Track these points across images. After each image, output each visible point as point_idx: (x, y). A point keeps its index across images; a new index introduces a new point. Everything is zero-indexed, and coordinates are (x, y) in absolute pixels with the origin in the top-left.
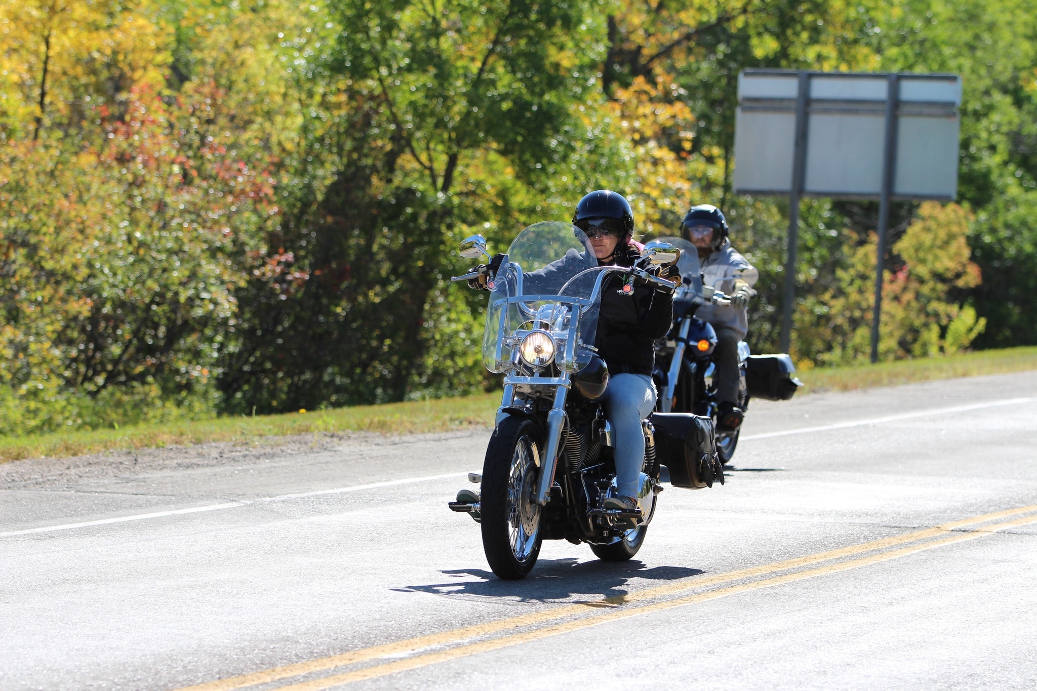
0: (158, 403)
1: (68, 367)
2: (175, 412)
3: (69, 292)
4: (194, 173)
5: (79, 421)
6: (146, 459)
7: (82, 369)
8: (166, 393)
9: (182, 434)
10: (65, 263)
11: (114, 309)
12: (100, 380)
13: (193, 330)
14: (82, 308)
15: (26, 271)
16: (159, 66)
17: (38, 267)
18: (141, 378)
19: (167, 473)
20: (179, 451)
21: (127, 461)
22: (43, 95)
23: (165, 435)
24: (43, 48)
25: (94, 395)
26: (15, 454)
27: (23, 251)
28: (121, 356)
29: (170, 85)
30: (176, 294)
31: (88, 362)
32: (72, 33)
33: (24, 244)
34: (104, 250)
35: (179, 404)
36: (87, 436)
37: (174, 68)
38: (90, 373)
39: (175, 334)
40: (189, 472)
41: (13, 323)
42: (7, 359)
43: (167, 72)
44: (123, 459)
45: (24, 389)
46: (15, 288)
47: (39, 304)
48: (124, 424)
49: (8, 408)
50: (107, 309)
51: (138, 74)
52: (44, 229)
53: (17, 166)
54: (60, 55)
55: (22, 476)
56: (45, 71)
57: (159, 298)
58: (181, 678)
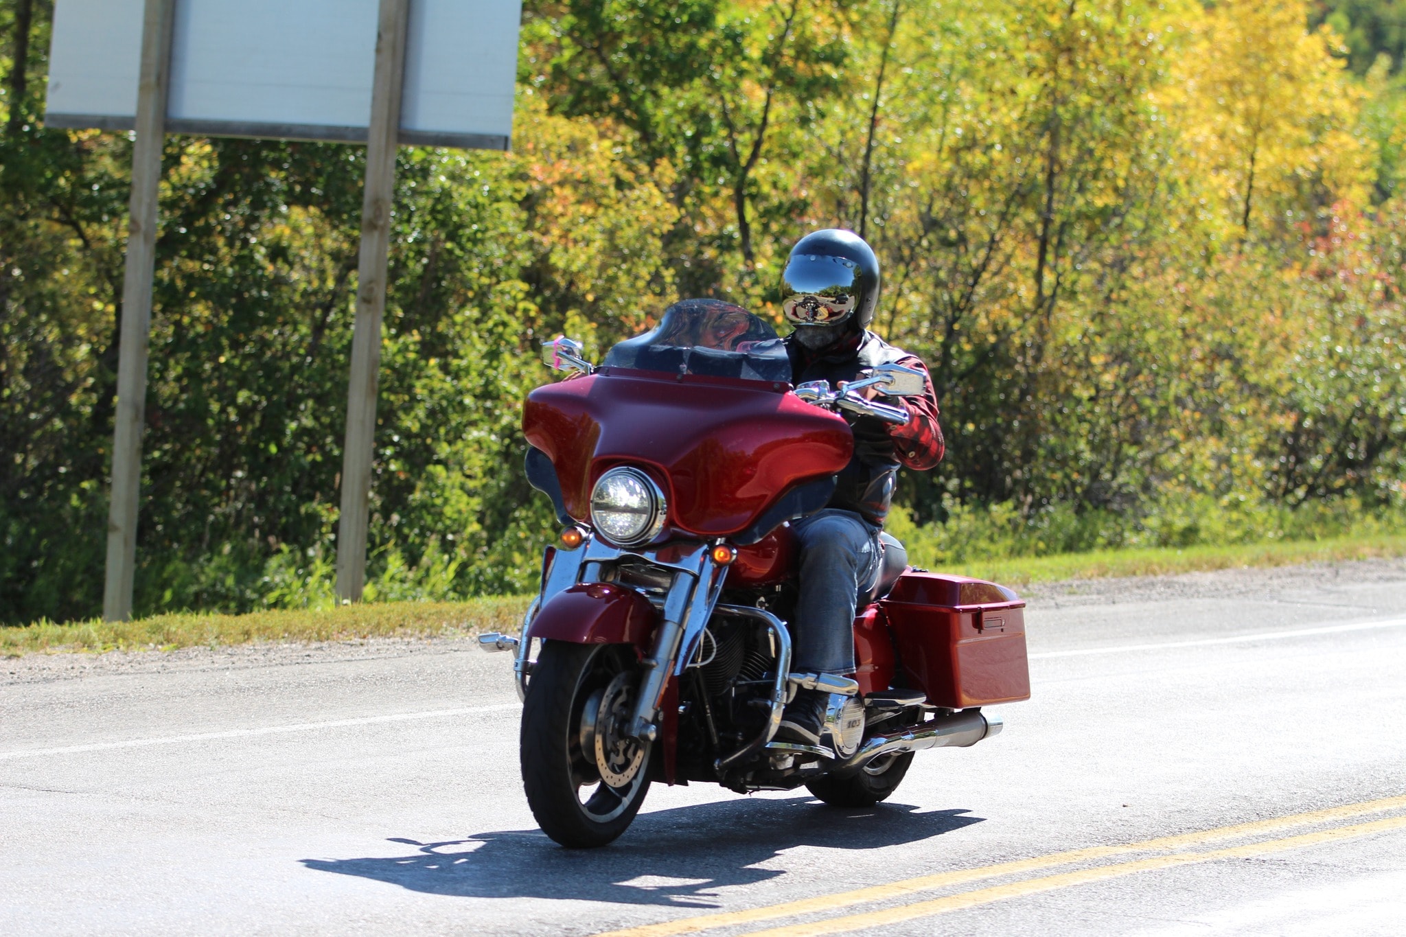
0: (1358, 516)
1: (1270, 479)
2: (1376, 526)
3: (1272, 408)
4: (1394, 290)
5: (1280, 533)
6: (1348, 572)
7: (1283, 481)
8: (1366, 507)
9: (1382, 548)
10: (1269, 377)
11: (1315, 422)
12: (1301, 492)
13: (1391, 445)
14: (1285, 422)
15: (1231, 384)
16: (1362, 184)
17: (1241, 379)
18: (1341, 491)
19: (1368, 585)
20: (1380, 564)
21: (1328, 573)
22: (1248, 211)
23: (1366, 550)
24: (1248, 165)
25: (1295, 507)
26: (1218, 562)
27: (1227, 364)
28: (1321, 471)
29: (1373, 202)
30: (1376, 408)
31: (1289, 474)
32: (1276, 150)
33: (1229, 357)
34: (1305, 364)
35: (1378, 517)
36: (1289, 548)
37: (1378, 186)
38: (1291, 486)
39: (1374, 450)
40: (1390, 585)
41: (1216, 435)
43: (1370, 189)
44: (1325, 570)
45: (1225, 500)
46: (1219, 400)
47: (1242, 417)
48: (1324, 536)
49: (1211, 519)
50: (1308, 423)
51: (1342, 192)
52: (1249, 343)
53: (1221, 280)
54: (1265, 172)
55: (1225, 585)
56: (1251, 187)
57: (1360, 412)
58: (1383, 789)
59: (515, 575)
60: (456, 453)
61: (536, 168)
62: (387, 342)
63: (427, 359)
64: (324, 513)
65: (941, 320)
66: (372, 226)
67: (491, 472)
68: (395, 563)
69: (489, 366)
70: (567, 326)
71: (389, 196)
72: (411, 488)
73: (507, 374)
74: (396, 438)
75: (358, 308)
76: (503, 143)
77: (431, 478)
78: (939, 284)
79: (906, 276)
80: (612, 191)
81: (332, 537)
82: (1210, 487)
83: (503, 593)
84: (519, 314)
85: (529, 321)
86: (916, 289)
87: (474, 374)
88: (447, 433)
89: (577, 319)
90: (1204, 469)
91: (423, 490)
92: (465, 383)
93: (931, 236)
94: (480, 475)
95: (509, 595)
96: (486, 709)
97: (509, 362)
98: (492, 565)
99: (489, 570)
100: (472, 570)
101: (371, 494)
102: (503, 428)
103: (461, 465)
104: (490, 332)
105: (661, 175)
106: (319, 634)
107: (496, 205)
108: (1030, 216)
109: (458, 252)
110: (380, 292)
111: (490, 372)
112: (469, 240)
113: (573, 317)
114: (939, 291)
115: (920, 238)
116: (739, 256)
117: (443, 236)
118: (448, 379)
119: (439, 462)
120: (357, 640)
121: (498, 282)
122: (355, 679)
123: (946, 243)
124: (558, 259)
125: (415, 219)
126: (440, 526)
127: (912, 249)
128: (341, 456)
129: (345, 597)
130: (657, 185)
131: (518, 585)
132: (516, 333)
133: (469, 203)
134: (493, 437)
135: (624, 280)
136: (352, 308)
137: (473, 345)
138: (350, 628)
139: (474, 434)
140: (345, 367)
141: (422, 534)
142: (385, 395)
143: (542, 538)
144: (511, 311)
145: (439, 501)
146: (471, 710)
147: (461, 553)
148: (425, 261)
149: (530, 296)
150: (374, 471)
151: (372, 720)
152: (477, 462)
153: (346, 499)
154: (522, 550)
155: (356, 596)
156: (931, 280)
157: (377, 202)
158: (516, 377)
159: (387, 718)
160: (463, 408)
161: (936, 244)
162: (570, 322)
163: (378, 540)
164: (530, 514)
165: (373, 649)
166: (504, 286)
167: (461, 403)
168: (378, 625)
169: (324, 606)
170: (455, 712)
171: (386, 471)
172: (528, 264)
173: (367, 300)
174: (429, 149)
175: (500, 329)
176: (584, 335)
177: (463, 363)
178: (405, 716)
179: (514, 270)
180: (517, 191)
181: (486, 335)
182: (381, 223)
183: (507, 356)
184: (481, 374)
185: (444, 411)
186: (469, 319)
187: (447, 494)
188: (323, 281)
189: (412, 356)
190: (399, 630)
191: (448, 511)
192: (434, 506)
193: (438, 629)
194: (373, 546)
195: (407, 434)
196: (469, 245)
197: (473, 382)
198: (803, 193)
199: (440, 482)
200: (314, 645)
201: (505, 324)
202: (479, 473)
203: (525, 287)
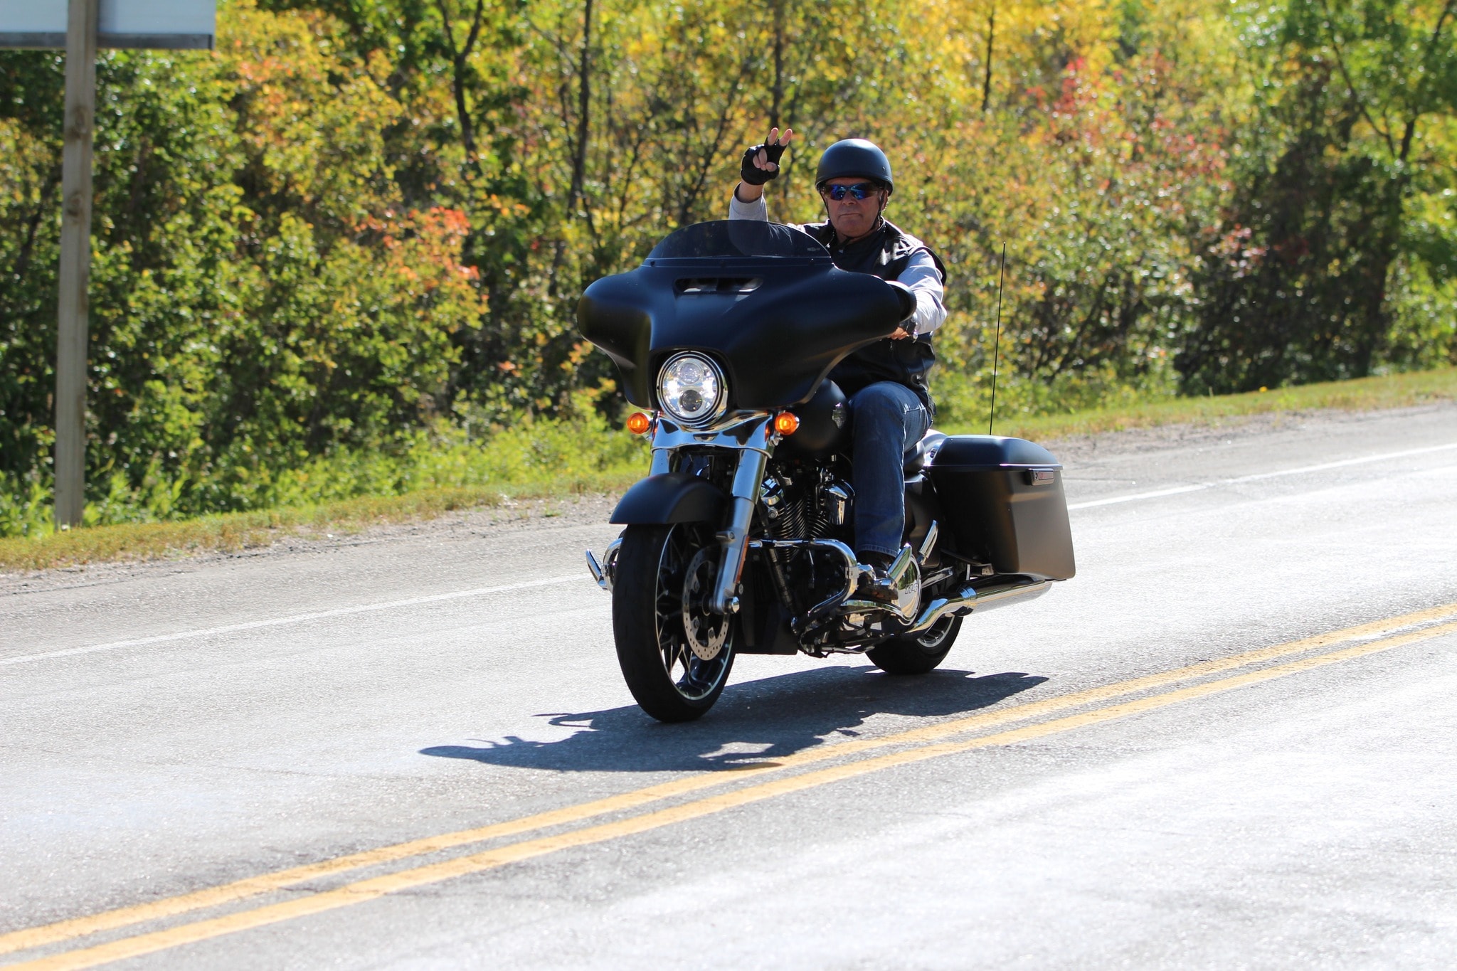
0: (1114, 385)
1: (1022, 352)
2: (1133, 395)
3: (1022, 278)
4: (1141, 149)
5: (1036, 407)
6: (1105, 443)
7: (1037, 353)
8: (1121, 375)
9: (1140, 417)
10: (1016, 247)
11: (1067, 291)
12: (1056, 365)
13: (1146, 311)
14: (1036, 292)
15: (977, 256)
16: (1105, 41)
17: (989, 251)
18: (1095, 361)
19: (1126, 457)
20: (1139, 434)
21: (1086, 446)
22: (989, 75)
23: (1124, 419)
24: (987, 27)
25: (1050, 380)
27: (973, 235)
28: (1075, 340)
29: (1117, 60)
30: (1130, 274)
31: (1042, 345)
32: (1015, 11)
33: (974, 227)
34: (1053, 231)
35: (1136, 386)
36: (1045, 421)
37: (1121, 42)
38: (1045, 358)
39: (1128, 319)
40: (1149, 455)
41: (965, 309)
42: (959, 346)
43: (1115, 46)
44: (1081, 444)
45: (978, 376)
46: (966, 273)
47: (988, 288)
48: (1078, 408)
49: (962, 397)
50: (1060, 291)
51: (1085, 51)
52: (994, 212)
53: (965, 149)
54: (1005, 34)
56: (990, 50)
57: (1112, 280)
58: (1146, 666)
59: (242, 492)
60: (174, 367)
61: (245, 68)
62: (97, 255)
63: (140, 271)
64: (40, 436)
65: (675, 204)
66: (75, 135)
67: (212, 385)
68: (119, 484)
69: (206, 275)
70: (282, 229)
71: (90, 103)
72: (129, 405)
73: (224, 282)
74: (112, 355)
75: (64, 221)
76: (207, 41)
77: (150, 394)
78: (668, 167)
79: (635, 160)
80: (327, 88)
81: (50, 460)
82: (962, 364)
83: (229, 511)
84: (234, 219)
85: (244, 226)
86: (646, 173)
87: (190, 284)
88: (164, 347)
89: (292, 221)
90: (954, 345)
91: (141, 408)
92: (181, 294)
93: (659, 118)
94: (201, 388)
95: (234, 512)
96: (212, 631)
97: (226, 269)
98: (217, 483)
99: (215, 487)
100: (199, 486)
101: (88, 414)
102: (223, 339)
103: (180, 379)
104: (205, 239)
105: (376, 68)
106: (36, 562)
107: (204, 107)
108: (760, 91)
109: (167, 158)
110: (86, 204)
111: (208, 281)
112: (178, 144)
113: (287, 219)
114: (669, 175)
115: (648, 119)
116: (461, 150)
117: (150, 142)
118: (164, 290)
119: (158, 377)
120: (77, 567)
121: (211, 187)
122: (75, 607)
123: (675, 126)
124: (271, 161)
125: (121, 125)
126: (162, 444)
127: (640, 133)
128: (53, 376)
129: (64, 523)
130: (373, 78)
131: (246, 501)
132: (232, 240)
133: (177, 105)
134: (213, 349)
135: (345, 178)
136: (59, 220)
137: (187, 254)
138: (70, 555)
139: (192, 346)
140: (54, 283)
141: (143, 453)
142: (98, 311)
143: (268, 451)
144: (226, 216)
145: (159, 418)
146: (197, 633)
147: (184, 471)
148: (134, 169)
149: (244, 200)
150: (90, 389)
151: (93, 648)
152: (196, 375)
153: (61, 420)
154: (247, 464)
155: (76, 519)
156: (660, 164)
157: (78, 110)
158: (235, 285)
159: (108, 646)
160: (181, 319)
161: (664, 127)
162: (285, 224)
163: (97, 461)
164: (256, 427)
165: (93, 575)
166: (217, 191)
167: (178, 316)
168: (98, 550)
169: (43, 533)
170: (180, 636)
171: (103, 389)
172: (242, 167)
173: (73, 213)
174: (132, 51)
175: (215, 236)
176: (301, 236)
177: (179, 273)
178: (127, 643)
179: (228, 175)
180: (225, 91)
181: (201, 243)
182: (84, 131)
183: (224, 264)
184: (198, 283)
185: (160, 323)
186: (181, 226)
187: (167, 410)
188: (27, 193)
189: (124, 268)
190: (121, 554)
191: (170, 427)
192: (154, 422)
193: (161, 550)
194: (94, 467)
195: (122, 349)
196: (179, 150)
197: (189, 292)
198: (523, 80)
199: (160, 398)
200: (32, 574)
201: (220, 231)
202: (200, 386)
203: (240, 191)
